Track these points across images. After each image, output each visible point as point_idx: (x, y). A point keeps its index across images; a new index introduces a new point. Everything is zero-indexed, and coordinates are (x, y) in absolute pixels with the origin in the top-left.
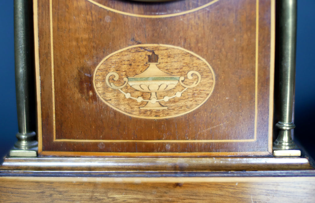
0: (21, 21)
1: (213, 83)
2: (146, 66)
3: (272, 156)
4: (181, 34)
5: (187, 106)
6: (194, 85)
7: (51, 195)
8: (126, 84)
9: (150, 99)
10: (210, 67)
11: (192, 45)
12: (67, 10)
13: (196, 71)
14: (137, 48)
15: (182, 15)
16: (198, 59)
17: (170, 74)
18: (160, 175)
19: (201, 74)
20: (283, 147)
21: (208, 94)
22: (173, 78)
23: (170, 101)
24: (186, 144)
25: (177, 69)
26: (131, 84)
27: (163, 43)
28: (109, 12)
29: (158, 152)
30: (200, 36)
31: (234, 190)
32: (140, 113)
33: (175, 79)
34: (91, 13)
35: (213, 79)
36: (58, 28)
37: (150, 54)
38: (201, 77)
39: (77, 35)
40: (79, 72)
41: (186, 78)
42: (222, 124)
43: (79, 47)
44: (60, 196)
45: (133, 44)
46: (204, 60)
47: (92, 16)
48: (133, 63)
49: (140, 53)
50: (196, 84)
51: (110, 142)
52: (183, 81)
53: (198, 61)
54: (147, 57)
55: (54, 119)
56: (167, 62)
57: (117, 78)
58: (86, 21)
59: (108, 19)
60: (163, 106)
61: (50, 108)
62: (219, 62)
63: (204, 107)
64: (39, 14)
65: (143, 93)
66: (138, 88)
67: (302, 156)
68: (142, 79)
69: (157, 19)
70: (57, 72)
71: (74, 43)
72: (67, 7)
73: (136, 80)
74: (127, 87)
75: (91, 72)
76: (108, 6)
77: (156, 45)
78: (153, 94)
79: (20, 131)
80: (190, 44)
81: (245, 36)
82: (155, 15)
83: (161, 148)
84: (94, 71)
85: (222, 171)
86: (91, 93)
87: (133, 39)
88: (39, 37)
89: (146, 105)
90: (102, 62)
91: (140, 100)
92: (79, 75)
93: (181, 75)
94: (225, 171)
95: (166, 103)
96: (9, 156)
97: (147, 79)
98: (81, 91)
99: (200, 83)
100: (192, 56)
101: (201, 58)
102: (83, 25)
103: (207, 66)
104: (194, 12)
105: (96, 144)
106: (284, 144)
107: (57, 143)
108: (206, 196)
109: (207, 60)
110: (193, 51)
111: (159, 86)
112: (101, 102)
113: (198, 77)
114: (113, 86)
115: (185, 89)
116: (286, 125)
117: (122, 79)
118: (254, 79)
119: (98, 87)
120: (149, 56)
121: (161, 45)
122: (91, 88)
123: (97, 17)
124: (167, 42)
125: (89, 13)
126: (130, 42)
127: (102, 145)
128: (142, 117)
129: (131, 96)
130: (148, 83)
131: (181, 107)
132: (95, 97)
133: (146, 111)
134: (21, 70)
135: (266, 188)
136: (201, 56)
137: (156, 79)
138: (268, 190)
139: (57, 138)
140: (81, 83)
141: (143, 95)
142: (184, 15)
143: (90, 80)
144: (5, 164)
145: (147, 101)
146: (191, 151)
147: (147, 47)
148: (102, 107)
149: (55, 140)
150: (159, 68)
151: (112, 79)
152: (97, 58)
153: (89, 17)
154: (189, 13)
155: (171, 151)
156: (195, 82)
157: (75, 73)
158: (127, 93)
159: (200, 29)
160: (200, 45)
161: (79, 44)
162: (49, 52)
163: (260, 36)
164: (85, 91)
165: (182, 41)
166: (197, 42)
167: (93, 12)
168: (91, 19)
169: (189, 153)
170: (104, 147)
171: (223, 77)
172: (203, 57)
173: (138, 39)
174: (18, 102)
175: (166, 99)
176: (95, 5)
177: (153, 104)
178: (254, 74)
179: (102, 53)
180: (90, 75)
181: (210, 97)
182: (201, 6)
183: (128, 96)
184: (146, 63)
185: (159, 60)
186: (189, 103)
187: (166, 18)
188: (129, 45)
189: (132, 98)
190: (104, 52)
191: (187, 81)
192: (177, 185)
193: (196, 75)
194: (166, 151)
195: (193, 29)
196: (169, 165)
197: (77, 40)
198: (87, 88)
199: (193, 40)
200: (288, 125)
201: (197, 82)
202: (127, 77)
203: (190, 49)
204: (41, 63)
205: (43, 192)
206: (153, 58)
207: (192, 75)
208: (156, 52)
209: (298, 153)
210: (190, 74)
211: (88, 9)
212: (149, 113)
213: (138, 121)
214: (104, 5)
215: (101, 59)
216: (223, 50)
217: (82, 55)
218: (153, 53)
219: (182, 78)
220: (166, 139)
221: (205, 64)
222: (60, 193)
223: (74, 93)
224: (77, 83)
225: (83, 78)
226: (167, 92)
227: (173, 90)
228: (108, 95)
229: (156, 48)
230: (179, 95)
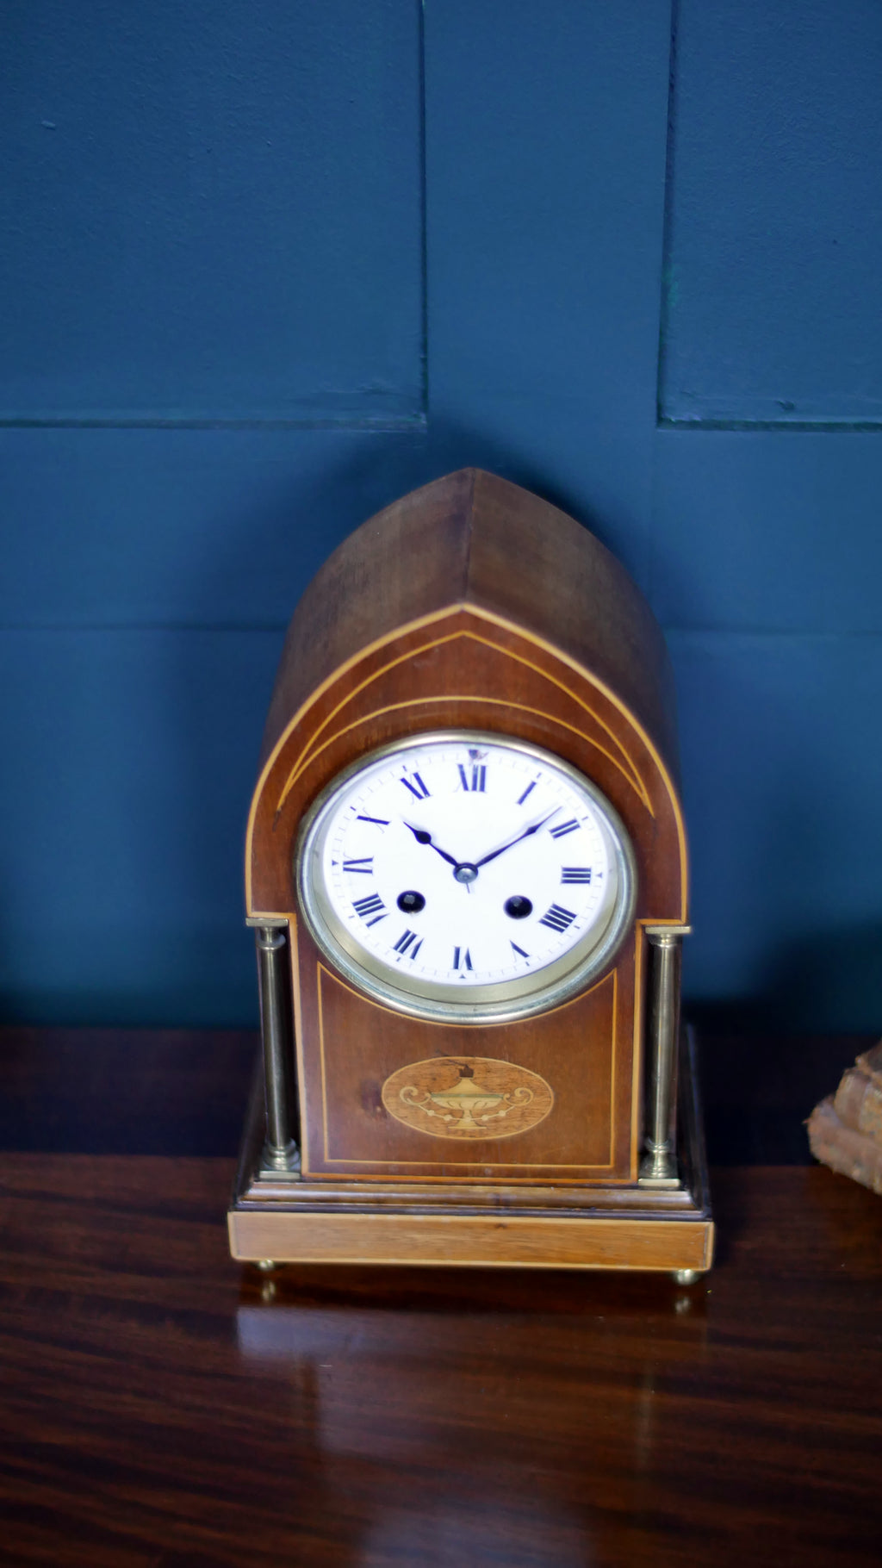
1: (550, 1102)
2: (456, 1082)
4: (506, 1047)
5: (514, 1126)
6: (524, 1104)
8: (427, 1100)
9: (461, 1118)
10: (547, 1085)
11: (522, 1060)
13: (527, 1088)
14: (444, 1061)
16: (529, 1074)
17: (489, 1091)
19: (535, 1092)
21: (544, 1114)
22: (494, 1095)
23: (490, 1121)
24: (513, 1169)
25: (500, 1085)
26: (435, 1100)
27: (480, 1057)
28: (403, 1020)
29: (473, 1177)
32: (449, 1132)
33: (498, 1097)
34: (379, 1020)
35: (550, 1097)
36: (331, 1036)
37: (463, 1068)
38: (534, 1096)
39: (359, 1044)
40: (363, 1086)
41: (512, 1094)
43: (361, 1058)
45: (438, 1057)
46: (538, 1076)
47: (380, 1024)
48: (438, 1078)
49: (448, 1067)
50: (527, 1102)
52: (507, 1099)
53: (529, 1077)
54: (458, 1071)
55: (326, 1137)
56: (486, 1078)
57: (415, 1094)
58: (372, 1030)
59: (402, 1028)
60: (480, 1126)
62: (560, 1078)
63: (539, 1129)
65: (452, 1110)
66: (445, 1105)
68: (450, 1096)
69: (471, 1029)
70: (331, 1085)
71: (355, 1053)
73: (442, 1096)
74: (429, 1103)
75: (378, 1086)
77: (470, 1059)
78: (467, 1112)
80: (517, 1057)
81: (596, 1051)
83: (479, 1173)
84: (383, 1084)
85: (562, 1209)
86: (379, 1110)
87: (439, 1052)
89: (456, 1124)
90: (394, 1074)
91: (448, 1118)
92: (363, 1089)
93: (506, 1093)
94: (566, 1209)
95: (486, 1122)
96: (257, 1180)
97: (458, 1095)
98: (365, 1106)
99: (532, 1101)
100: (520, 1071)
101: (533, 1074)
103: (542, 1083)
105: (386, 1166)
106: (654, 1169)
107: (330, 1163)
109: (542, 1076)
110: (522, 1066)
111: (475, 1104)
112: (394, 1118)
113: (529, 1095)
114: (410, 1102)
115: (512, 1108)
117: (423, 1094)
118: (610, 1099)
119: (389, 1104)
120: (461, 1070)
121: (477, 1058)
122: (379, 1103)
123: (387, 1025)
124: (486, 1056)
125: (376, 1020)
126: (435, 1055)
127: (394, 1168)
128: (451, 1137)
130: (458, 1099)
131: (506, 1128)
132: (384, 1114)
133: (457, 1131)
136: (534, 1071)
137: (470, 1096)
139: (330, 1158)
140: (366, 1097)
141: (452, 1112)
143: (378, 1094)
144: (253, 1191)
145: (458, 1119)
146: (520, 1178)
147: (457, 1060)
148: (394, 1125)
149: (327, 1160)
150: (475, 1083)
151: (409, 1095)
152: (387, 1070)
153: (375, 1025)
154: (517, 1024)
155: (493, 1177)
156: (526, 1100)
157: (356, 1086)
158: (429, 1110)
160: (533, 1059)
161: (363, 1054)
162: (319, 1062)
163: (618, 1049)
164: (372, 1106)
165: (506, 1055)
166: (528, 1056)
167: (381, 1020)
168: (378, 1027)
169: (517, 1179)
170: (396, 1170)
171: (565, 1095)
172: (537, 1073)
173: (445, 1051)
175: (485, 1118)
176: (384, 1012)
177: (467, 1123)
178: (609, 1093)
179: (395, 1065)
181: (546, 1118)
183: (431, 1113)
184: (457, 1078)
185: (474, 1074)
186: (516, 1123)
188: (432, 1057)
189: (436, 1115)
191: (515, 1099)
192: (500, 1226)
193: (526, 1092)
194: (484, 1175)
196: (489, 1197)
197: (359, 1049)
198: (374, 1103)
200: (660, 1147)
201: (529, 1100)
202: (430, 1093)
203: (519, 1064)
206: (467, 1073)
207: (521, 1092)
208: (471, 1067)
210: (517, 1092)
211: (374, 1014)
212: (460, 1133)
215: (392, 1072)
216: (565, 1064)
217: (367, 1068)
218: (467, 1067)
219: (508, 1096)
220: (486, 1162)
221: (539, 1080)
223: (355, 1108)
224: (359, 1097)
225: (368, 1092)
226: (486, 1111)
227: (495, 1110)
228: (403, 1112)
229: (470, 1061)
230: (502, 1114)
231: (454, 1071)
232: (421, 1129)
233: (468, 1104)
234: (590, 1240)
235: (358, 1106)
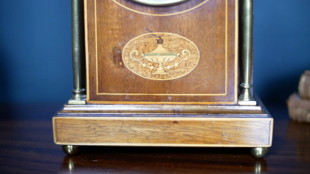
0: (76, 17)
1: (198, 57)
2: (156, 47)
3: (238, 105)
4: (178, 26)
5: (182, 72)
6: (186, 59)
7: (95, 129)
8: (143, 57)
9: (158, 68)
10: (196, 47)
11: (185, 33)
12: (106, 11)
13: (187, 49)
14: (150, 35)
15: (178, 14)
16: (189, 42)
17: (170, 52)
18: (164, 116)
19: (191, 51)
20: (245, 99)
21: (195, 65)
22: (173, 54)
23: (171, 69)
24: (182, 96)
25: (175, 48)
26: (146, 57)
27: (166, 32)
28: (132, 12)
29: (163, 101)
30: (190, 27)
31: (211, 126)
32: (152, 76)
33: (174, 55)
34: (121, 13)
35: (198, 55)
36: (100, 22)
37: (158, 39)
38: (191, 54)
39: (112, 27)
40: (113, 50)
41: (181, 54)
42: (204, 84)
43: (113, 34)
44: (101, 129)
45: (148, 33)
46: (192, 43)
47: (121, 15)
48: (147, 45)
49: (152, 38)
50: (187, 58)
51: (133, 95)
52: (179, 56)
53: (188, 43)
54: (156, 41)
55: (97, 80)
56: (169, 44)
57: (137, 54)
58: (118, 18)
59: (131, 17)
60: (166, 72)
61: (95, 73)
62: (202, 44)
63: (192, 73)
64: (88, 13)
65: (154, 63)
66: (151, 60)
67: (257, 105)
68: (153, 55)
69: (162, 17)
70: (99, 50)
71: (110, 32)
72: (106, 9)
73: (149, 55)
74: (143, 59)
75: (121, 50)
76: (132, 8)
77: (162, 33)
78: (160, 64)
79: (75, 88)
80: (183, 33)
81: (219, 28)
82: (161, 14)
83: (165, 99)
84: (123, 49)
85: (204, 114)
86: (121, 64)
87: (148, 30)
88: (88, 27)
89: (155, 71)
90: (128, 43)
91: (152, 68)
92: (113, 52)
93: (178, 52)
94: (206, 114)
95: (168, 70)
96: (67, 104)
97: (156, 55)
98: (115, 62)
99: (190, 57)
100: (184, 40)
101: (190, 41)
102: (116, 20)
103: (195, 47)
104: (186, 12)
105: (124, 96)
106: (245, 97)
107: (99, 95)
108: (194, 130)
109: (194, 43)
110: (185, 37)
111: (164, 59)
112: (127, 69)
113: (189, 54)
114: (135, 59)
115: (181, 61)
116: (246, 85)
117: (141, 54)
118: (225, 55)
119: (125, 60)
120: (157, 40)
121: (165, 33)
122: (121, 60)
123: (125, 15)
124: (169, 31)
125: (120, 13)
126: (146, 31)
127: (128, 97)
128: (153, 79)
129: (146, 65)
130: (157, 57)
131: (178, 73)
132: (123, 66)
133: (156, 75)
134: (76, 49)
135: (232, 125)
136: (191, 40)
137: (162, 54)
138: (234, 126)
139: (99, 92)
140: (115, 57)
141: (154, 65)
142: (180, 14)
143: (120, 55)
144: (65, 109)
145: (156, 68)
146: (185, 101)
147: (156, 34)
148: (128, 72)
149: (97, 94)
150: (164, 48)
151: (134, 55)
152: (125, 41)
153: (120, 15)
154: (183, 13)
155: (172, 101)
156: (187, 57)
157: (111, 50)
158: (143, 63)
159: (190, 23)
160: (190, 33)
161: (113, 32)
162: (95, 38)
163: (228, 27)
164: (117, 62)
165: (179, 31)
166: (188, 31)
167: (122, 12)
168: (121, 17)
169: (183, 102)
170: (129, 98)
171: (204, 53)
172: (192, 41)
173: (150, 29)
174: (74, 69)
175: (169, 67)
176: (124, 8)
177: (160, 70)
178: (225, 52)
179: (128, 38)
180: (120, 52)
181: (196, 67)
182: (190, 8)
183: (144, 65)
184: (156, 45)
185: (164, 42)
186: (183, 70)
187: (168, 16)
188: (145, 33)
189: (146, 66)
190: (129, 38)
191: (182, 56)
192: (175, 122)
193: (187, 52)
194: (168, 101)
195: (186, 23)
196: (170, 110)
197: (112, 30)
198: (118, 60)
199: (185, 30)
200: (248, 85)
201: (188, 56)
202: (144, 54)
203: (184, 35)
204: (89, 44)
205: (89, 127)
206: (160, 41)
207: (185, 52)
208: (162, 38)
209: (254, 103)
210: (183, 52)
211: (119, 10)
212: (157, 76)
213: (150, 81)
214: (129, 8)
215: (127, 42)
216: (204, 36)
217: (115, 39)
218: (160, 38)
219: (179, 54)
220: (169, 93)
221: (193, 45)
222: (100, 127)
223: (110, 63)
224: (112, 57)
225: (116, 54)
226: (169, 63)
227: (172, 62)
228: (132, 65)
229: (162, 35)
230: (176, 65)
231: (154, 40)
232: (140, 74)
233: (161, 59)
234: (216, 130)
235: (112, 62)
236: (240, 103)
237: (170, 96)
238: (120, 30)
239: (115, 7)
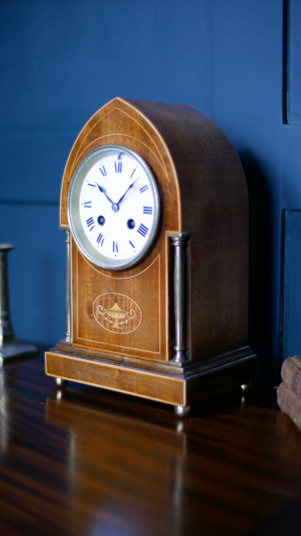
1: (141, 318)
2: (113, 304)
3: (169, 365)
4: (127, 289)
5: (130, 329)
8: (105, 312)
9: (114, 322)
10: (140, 309)
13: (134, 309)
14: (110, 294)
15: (127, 279)
17: (123, 310)
18: (114, 363)
19: (136, 312)
21: (138, 324)
23: (123, 325)
24: (130, 350)
25: (125, 308)
26: (107, 312)
27: (120, 293)
28: (99, 274)
29: (118, 352)
30: (135, 291)
32: (111, 329)
33: (125, 313)
35: (140, 315)
36: (80, 279)
37: (115, 298)
38: (136, 314)
39: (87, 284)
40: (88, 304)
42: (145, 341)
43: (87, 290)
47: (92, 275)
48: (108, 302)
49: (111, 297)
51: (99, 343)
52: (128, 314)
53: (134, 304)
54: (114, 300)
55: (78, 327)
56: (121, 303)
57: (102, 309)
58: (90, 278)
59: (98, 277)
60: (120, 327)
61: (76, 320)
62: (143, 306)
63: (137, 331)
66: (110, 315)
68: (112, 311)
70: (79, 302)
71: (86, 288)
72: (83, 269)
73: (109, 311)
74: (106, 314)
76: (99, 270)
77: (117, 293)
78: (116, 320)
81: (154, 293)
82: (117, 277)
83: (120, 350)
86: (92, 315)
87: (108, 289)
89: (113, 325)
91: (111, 322)
93: (127, 311)
95: (121, 325)
97: (114, 311)
99: (135, 316)
100: (131, 301)
102: (89, 279)
104: (133, 278)
105: (94, 343)
107: (78, 339)
109: (138, 304)
111: (119, 316)
112: (96, 320)
114: (101, 313)
115: (129, 319)
117: (104, 310)
118: (159, 318)
119: (95, 313)
122: (92, 312)
123: (95, 276)
128: (112, 331)
130: (114, 313)
132: (93, 318)
133: (113, 328)
137: (117, 312)
139: (79, 337)
140: (88, 309)
141: (112, 319)
143: (92, 308)
146: (132, 354)
147: (114, 294)
150: (119, 306)
151: (100, 309)
152: (94, 297)
154: (130, 278)
155: (124, 352)
156: (133, 316)
157: (86, 304)
158: (106, 317)
159: (135, 287)
160: (135, 296)
161: (88, 289)
165: (128, 293)
166: (134, 294)
167: (93, 273)
168: (92, 277)
171: (145, 315)
172: (136, 302)
173: (110, 289)
175: (121, 323)
176: (94, 269)
177: (116, 325)
178: (158, 315)
179: (96, 295)
180: (92, 306)
182: (135, 274)
183: (106, 319)
185: (118, 301)
187: (121, 280)
188: (107, 292)
189: (108, 320)
191: (130, 315)
192: (119, 370)
193: (133, 312)
195: (132, 287)
197: (87, 286)
199: (132, 293)
202: (106, 309)
206: (116, 300)
208: (117, 297)
210: (131, 311)
211: (91, 271)
212: (114, 330)
213: (109, 333)
214: (97, 270)
215: (96, 298)
216: (145, 300)
220: (122, 346)
221: (137, 306)
223: (85, 313)
224: (87, 309)
225: (89, 306)
226: (122, 320)
227: (124, 319)
229: (117, 295)
230: (126, 322)
232: (103, 326)
233: (116, 316)
235: (87, 313)
236: (171, 363)
237: (123, 348)
238: (92, 287)
239: (88, 268)
